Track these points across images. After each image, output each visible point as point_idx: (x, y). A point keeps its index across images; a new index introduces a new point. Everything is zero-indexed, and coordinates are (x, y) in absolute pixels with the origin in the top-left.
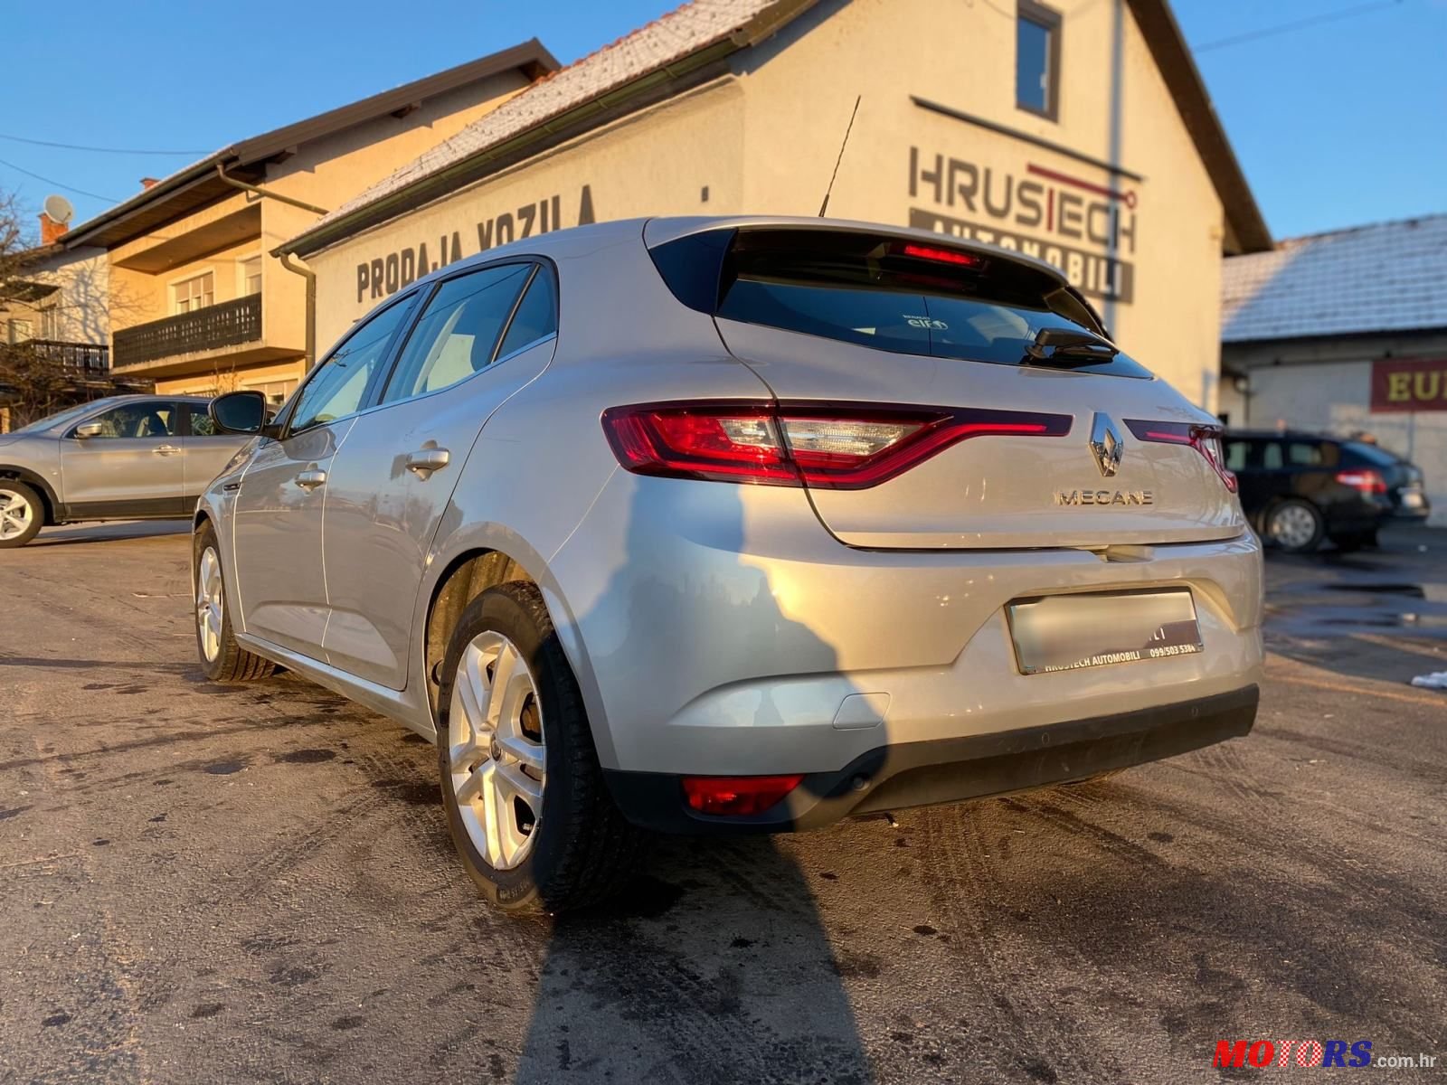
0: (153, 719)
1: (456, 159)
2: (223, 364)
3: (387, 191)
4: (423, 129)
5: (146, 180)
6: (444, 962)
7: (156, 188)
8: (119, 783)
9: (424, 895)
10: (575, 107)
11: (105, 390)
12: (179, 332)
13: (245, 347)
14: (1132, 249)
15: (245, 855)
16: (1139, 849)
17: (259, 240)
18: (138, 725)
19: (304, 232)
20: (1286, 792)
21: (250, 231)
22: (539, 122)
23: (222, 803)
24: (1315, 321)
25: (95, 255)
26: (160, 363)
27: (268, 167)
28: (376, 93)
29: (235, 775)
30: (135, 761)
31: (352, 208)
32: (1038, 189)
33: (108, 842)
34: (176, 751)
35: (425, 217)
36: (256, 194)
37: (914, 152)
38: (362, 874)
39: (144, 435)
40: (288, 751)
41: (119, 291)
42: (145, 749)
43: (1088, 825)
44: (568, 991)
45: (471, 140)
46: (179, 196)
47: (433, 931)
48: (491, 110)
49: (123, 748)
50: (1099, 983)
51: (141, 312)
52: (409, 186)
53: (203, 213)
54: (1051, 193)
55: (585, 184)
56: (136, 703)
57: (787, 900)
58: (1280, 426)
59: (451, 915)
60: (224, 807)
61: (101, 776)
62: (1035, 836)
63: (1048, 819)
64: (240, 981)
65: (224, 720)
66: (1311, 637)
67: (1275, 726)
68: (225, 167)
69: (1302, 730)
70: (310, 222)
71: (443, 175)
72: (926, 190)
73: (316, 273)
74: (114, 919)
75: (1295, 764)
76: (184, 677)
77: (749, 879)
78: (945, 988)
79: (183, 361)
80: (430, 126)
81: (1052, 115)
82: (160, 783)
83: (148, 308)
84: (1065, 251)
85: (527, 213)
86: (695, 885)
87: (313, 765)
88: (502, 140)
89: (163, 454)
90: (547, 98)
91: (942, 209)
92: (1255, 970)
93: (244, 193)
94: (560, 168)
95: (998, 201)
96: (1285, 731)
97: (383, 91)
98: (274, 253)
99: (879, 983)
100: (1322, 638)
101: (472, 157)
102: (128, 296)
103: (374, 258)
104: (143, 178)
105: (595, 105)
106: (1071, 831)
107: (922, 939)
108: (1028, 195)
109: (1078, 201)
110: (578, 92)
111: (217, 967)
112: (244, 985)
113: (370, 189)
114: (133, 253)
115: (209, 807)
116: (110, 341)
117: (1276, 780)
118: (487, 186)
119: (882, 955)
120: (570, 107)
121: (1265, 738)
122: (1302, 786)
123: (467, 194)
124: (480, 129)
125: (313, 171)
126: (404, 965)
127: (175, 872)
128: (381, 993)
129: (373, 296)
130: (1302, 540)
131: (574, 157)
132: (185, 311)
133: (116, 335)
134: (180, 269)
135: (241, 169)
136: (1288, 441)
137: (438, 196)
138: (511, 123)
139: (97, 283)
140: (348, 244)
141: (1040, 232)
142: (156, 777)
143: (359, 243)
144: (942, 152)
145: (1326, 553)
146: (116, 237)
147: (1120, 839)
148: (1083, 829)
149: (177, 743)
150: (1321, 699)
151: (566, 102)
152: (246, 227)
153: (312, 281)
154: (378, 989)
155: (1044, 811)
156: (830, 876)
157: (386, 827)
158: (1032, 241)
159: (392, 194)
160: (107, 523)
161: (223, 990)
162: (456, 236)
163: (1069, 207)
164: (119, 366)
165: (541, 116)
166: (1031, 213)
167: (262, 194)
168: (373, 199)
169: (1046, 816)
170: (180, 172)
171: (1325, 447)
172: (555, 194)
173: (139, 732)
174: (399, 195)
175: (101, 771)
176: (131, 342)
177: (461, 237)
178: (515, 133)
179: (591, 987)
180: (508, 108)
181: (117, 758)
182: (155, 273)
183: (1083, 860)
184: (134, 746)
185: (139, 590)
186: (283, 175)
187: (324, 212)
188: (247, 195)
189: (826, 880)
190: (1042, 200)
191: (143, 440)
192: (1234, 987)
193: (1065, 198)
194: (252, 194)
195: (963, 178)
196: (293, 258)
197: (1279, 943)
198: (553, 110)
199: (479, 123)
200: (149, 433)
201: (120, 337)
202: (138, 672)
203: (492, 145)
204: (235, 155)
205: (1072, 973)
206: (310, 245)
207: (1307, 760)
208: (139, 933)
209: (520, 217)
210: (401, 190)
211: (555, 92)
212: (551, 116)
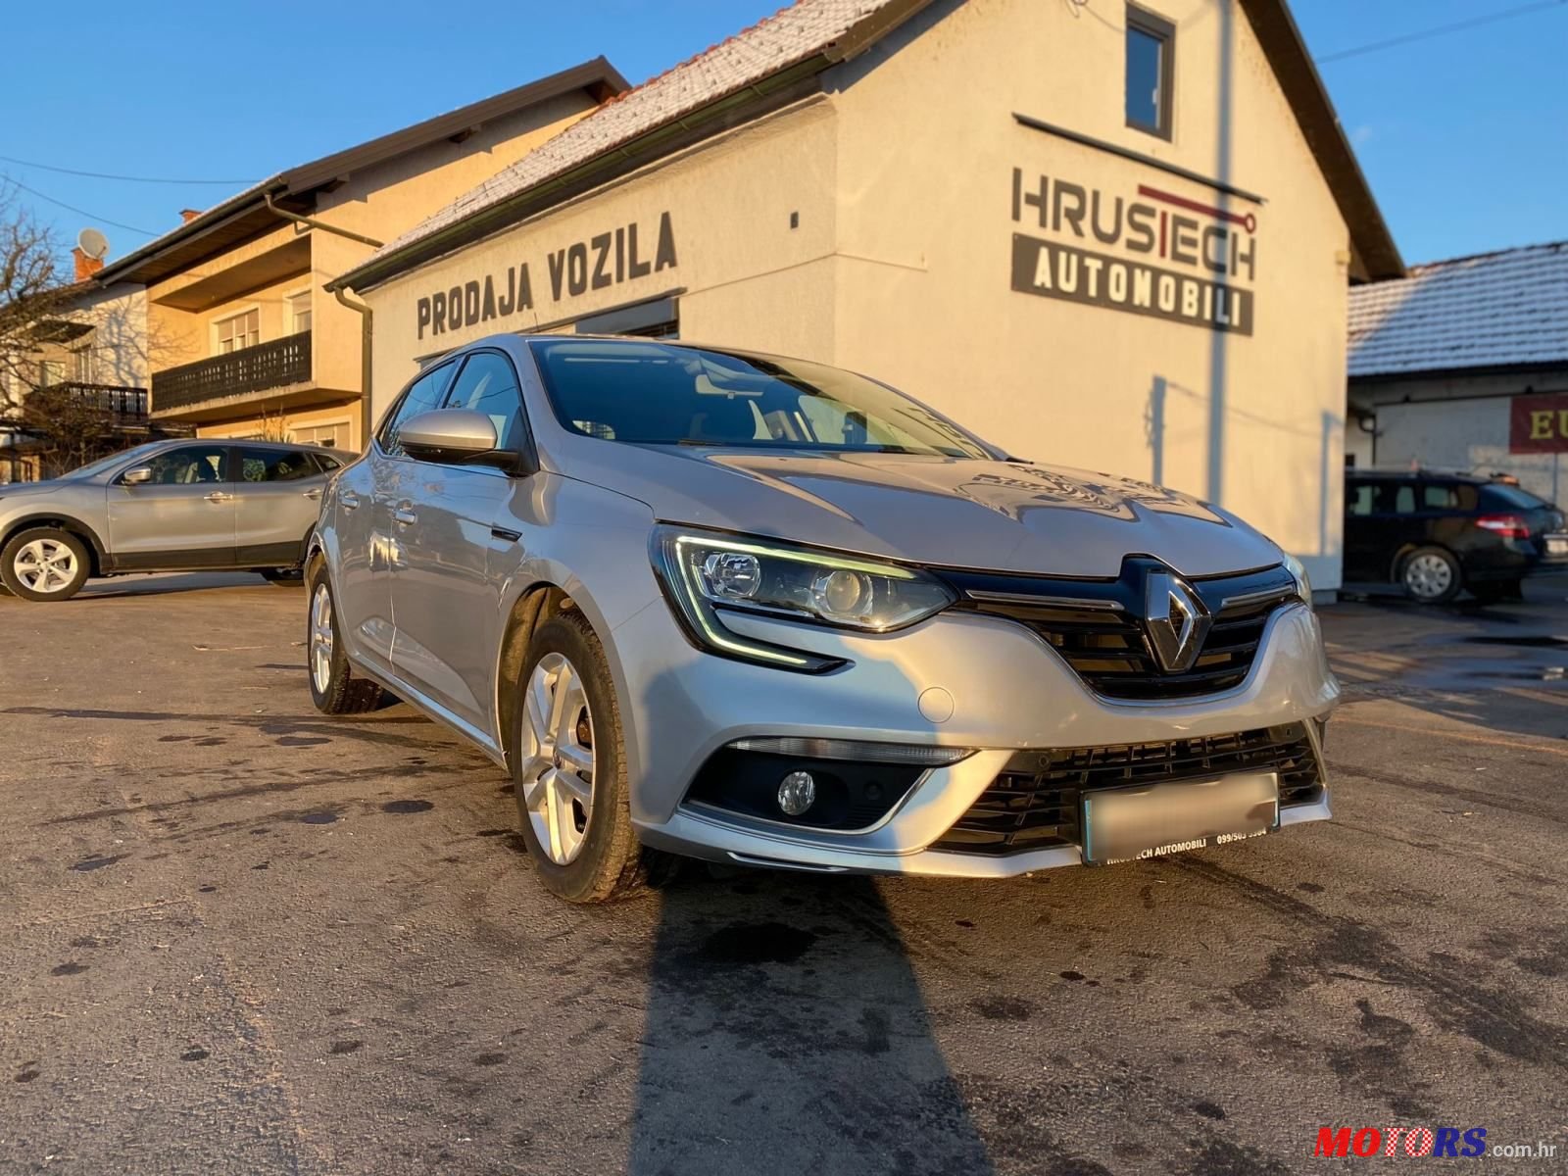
0: (238, 770)
1: (525, 185)
2: (271, 407)
3: (451, 220)
4: (482, 154)
5: (185, 211)
6: (578, 1003)
7: (199, 220)
8: (215, 832)
9: (548, 940)
10: (655, 128)
11: (144, 435)
12: (222, 373)
13: (294, 388)
14: (1251, 277)
15: (356, 902)
16: (1290, 899)
17: (308, 275)
18: (224, 776)
19: (360, 265)
20: (1441, 844)
21: (298, 264)
22: (615, 145)
23: (323, 852)
24: (1447, 353)
25: (130, 293)
26: (202, 406)
27: (319, 196)
28: (433, 116)
29: (332, 825)
30: (227, 811)
31: (413, 238)
32: (1150, 212)
33: (214, 889)
34: (267, 801)
35: (490, 247)
36: (306, 225)
37: (1017, 173)
38: (480, 920)
39: (193, 481)
40: (383, 802)
41: (157, 331)
42: (235, 799)
43: (1233, 876)
44: (710, 1031)
45: (540, 166)
46: (224, 228)
47: (562, 974)
48: (558, 133)
49: (213, 798)
50: (1259, 1026)
51: (179, 353)
52: (474, 214)
53: (248, 246)
54: (1164, 215)
55: (664, 211)
56: (216, 756)
57: (925, 946)
58: (1412, 468)
59: (579, 959)
60: (326, 856)
61: (195, 826)
62: (1177, 887)
63: (1189, 870)
64: (373, 1020)
65: (312, 771)
66: (1455, 691)
67: (1423, 779)
68: (273, 196)
69: (1453, 783)
70: (365, 256)
71: (512, 203)
72: (1030, 213)
73: (372, 307)
74: (234, 961)
75: (1448, 816)
76: (261, 730)
77: (882, 926)
78: (1100, 1030)
79: (227, 404)
80: (490, 152)
81: (1165, 133)
82: (257, 832)
83: (189, 349)
84: (1180, 279)
85: (601, 242)
86: (826, 931)
87: (412, 815)
88: (575, 164)
89: (215, 501)
90: (620, 120)
91: (1048, 234)
92: (1422, 1016)
93: (293, 225)
94: (637, 195)
95: (1107, 225)
96: (1436, 784)
97: (441, 114)
98: (328, 288)
99: (1030, 1025)
100: (1466, 691)
101: (543, 183)
102: (165, 337)
103: (435, 293)
104: (182, 210)
105: (676, 126)
106: (1215, 881)
107: (1070, 984)
108: (1139, 218)
109: (1193, 225)
110: (656, 113)
111: (349, 1007)
112: (378, 1024)
113: (429, 218)
114: (173, 289)
115: (312, 856)
116: (147, 384)
117: (1429, 832)
118: (558, 214)
119: (1030, 999)
120: (649, 128)
121: (1414, 790)
122: (1457, 838)
123: (537, 223)
124: (548, 154)
125: (365, 201)
126: (538, 1005)
127: (288, 917)
128: (519, 1031)
129: (435, 333)
130: (1438, 590)
131: (651, 183)
132: (228, 351)
133: (155, 377)
134: (223, 306)
135: (290, 198)
136: (1421, 483)
137: (506, 225)
138: (584, 146)
139: (132, 322)
140: (407, 278)
141: (1153, 258)
142: (252, 826)
143: (420, 276)
144: (1045, 174)
145: (1464, 604)
146: (156, 273)
147: (1268, 889)
148: (1227, 880)
149: (267, 793)
150: (1470, 752)
151: (644, 123)
152: (295, 261)
153: (368, 317)
154: (515, 1029)
155: (1184, 862)
156: (967, 924)
157: (498, 875)
158: (1144, 268)
159: (456, 223)
160: (154, 576)
161: (358, 1028)
162: (525, 267)
163: (1183, 231)
164: (160, 410)
165: (618, 139)
166: (1143, 238)
167: (313, 225)
168: (435, 228)
169: (1187, 866)
170: (224, 202)
171: (1463, 489)
172: (631, 222)
173: (225, 783)
174: (464, 225)
175: (194, 820)
176: (171, 384)
177: (530, 269)
178: (590, 157)
179: (733, 1028)
180: (577, 131)
181: (208, 808)
182: (196, 311)
183: (1230, 909)
184: (224, 796)
185: (198, 643)
186: (335, 205)
187: (379, 245)
188: (296, 226)
189: (963, 928)
190: (1155, 224)
191: (193, 486)
192: (1402, 1031)
193: (1179, 221)
194: (301, 225)
195: (1069, 201)
196: (348, 293)
197: (1445, 990)
198: (630, 133)
199: (546, 147)
200: (198, 479)
201: (158, 379)
202: (213, 724)
203: (565, 169)
204: (285, 183)
205: (1231, 1017)
206: (366, 279)
207: (1462, 812)
208: (263, 975)
209: (594, 247)
210: (465, 219)
211: (629, 113)
212: (629, 138)
